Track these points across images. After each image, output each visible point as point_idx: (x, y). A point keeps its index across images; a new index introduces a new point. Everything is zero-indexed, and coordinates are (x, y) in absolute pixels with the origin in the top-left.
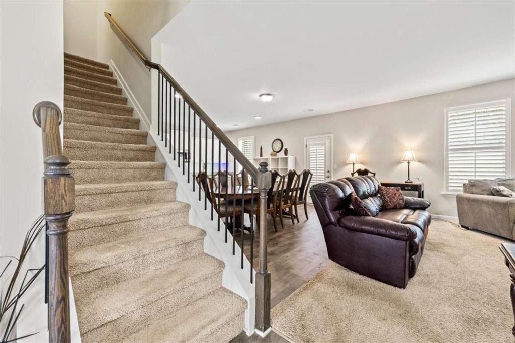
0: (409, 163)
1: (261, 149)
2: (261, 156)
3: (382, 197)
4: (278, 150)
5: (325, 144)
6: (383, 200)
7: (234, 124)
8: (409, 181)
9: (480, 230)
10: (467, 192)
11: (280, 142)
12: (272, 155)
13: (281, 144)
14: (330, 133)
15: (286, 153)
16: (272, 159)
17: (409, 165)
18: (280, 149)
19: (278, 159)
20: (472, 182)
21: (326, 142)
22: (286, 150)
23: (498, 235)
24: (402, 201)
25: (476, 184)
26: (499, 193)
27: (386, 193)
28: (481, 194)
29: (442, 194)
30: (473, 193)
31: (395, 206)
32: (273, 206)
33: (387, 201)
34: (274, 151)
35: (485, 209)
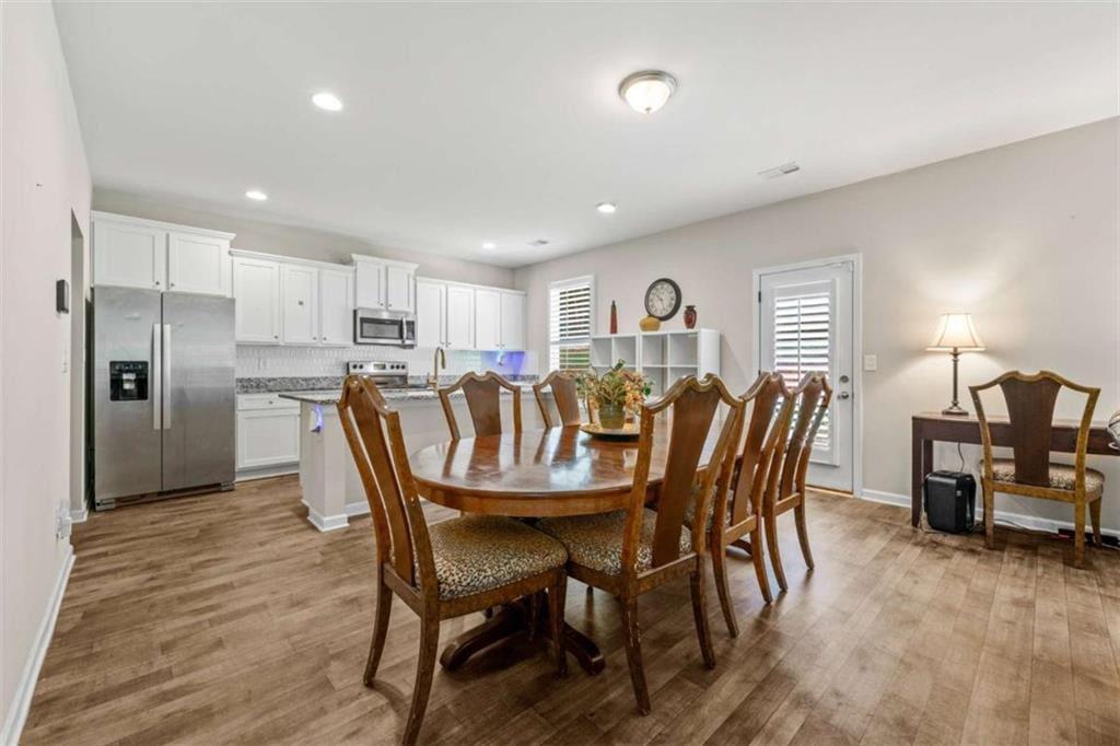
1: (614, 307)
2: (614, 329)
4: (664, 314)
5: (831, 287)
7: (537, 239)
11: (671, 288)
12: (644, 327)
13: (674, 295)
14: (852, 250)
15: (690, 319)
16: (645, 337)
18: (670, 310)
19: (663, 339)
21: (834, 281)
22: (691, 311)
32: (694, 538)
34: (651, 315)
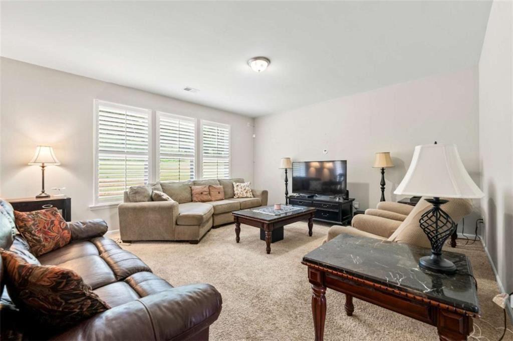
0: (43, 167)
3: (28, 235)
6: (28, 241)
8: (43, 195)
9: (145, 240)
10: (130, 201)
17: (43, 170)
20: (135, 190)
23: (163, 239)
24: (66, 231)
25: (139, 191)
26: (159, 198)
27: (34, 225)
28: (144, 201)
29: (91, 208)
30: (137, 202)
31: (57, 244)
33: (39, 241)
35: (152, 216)
